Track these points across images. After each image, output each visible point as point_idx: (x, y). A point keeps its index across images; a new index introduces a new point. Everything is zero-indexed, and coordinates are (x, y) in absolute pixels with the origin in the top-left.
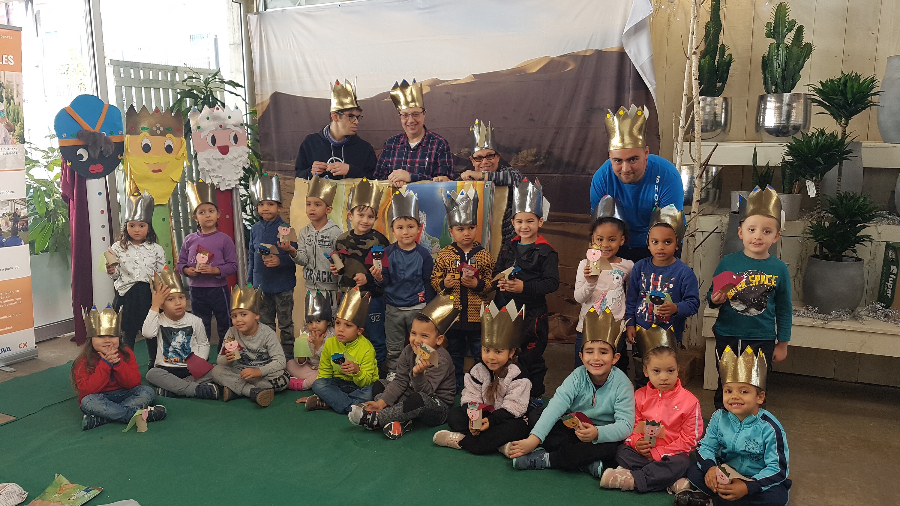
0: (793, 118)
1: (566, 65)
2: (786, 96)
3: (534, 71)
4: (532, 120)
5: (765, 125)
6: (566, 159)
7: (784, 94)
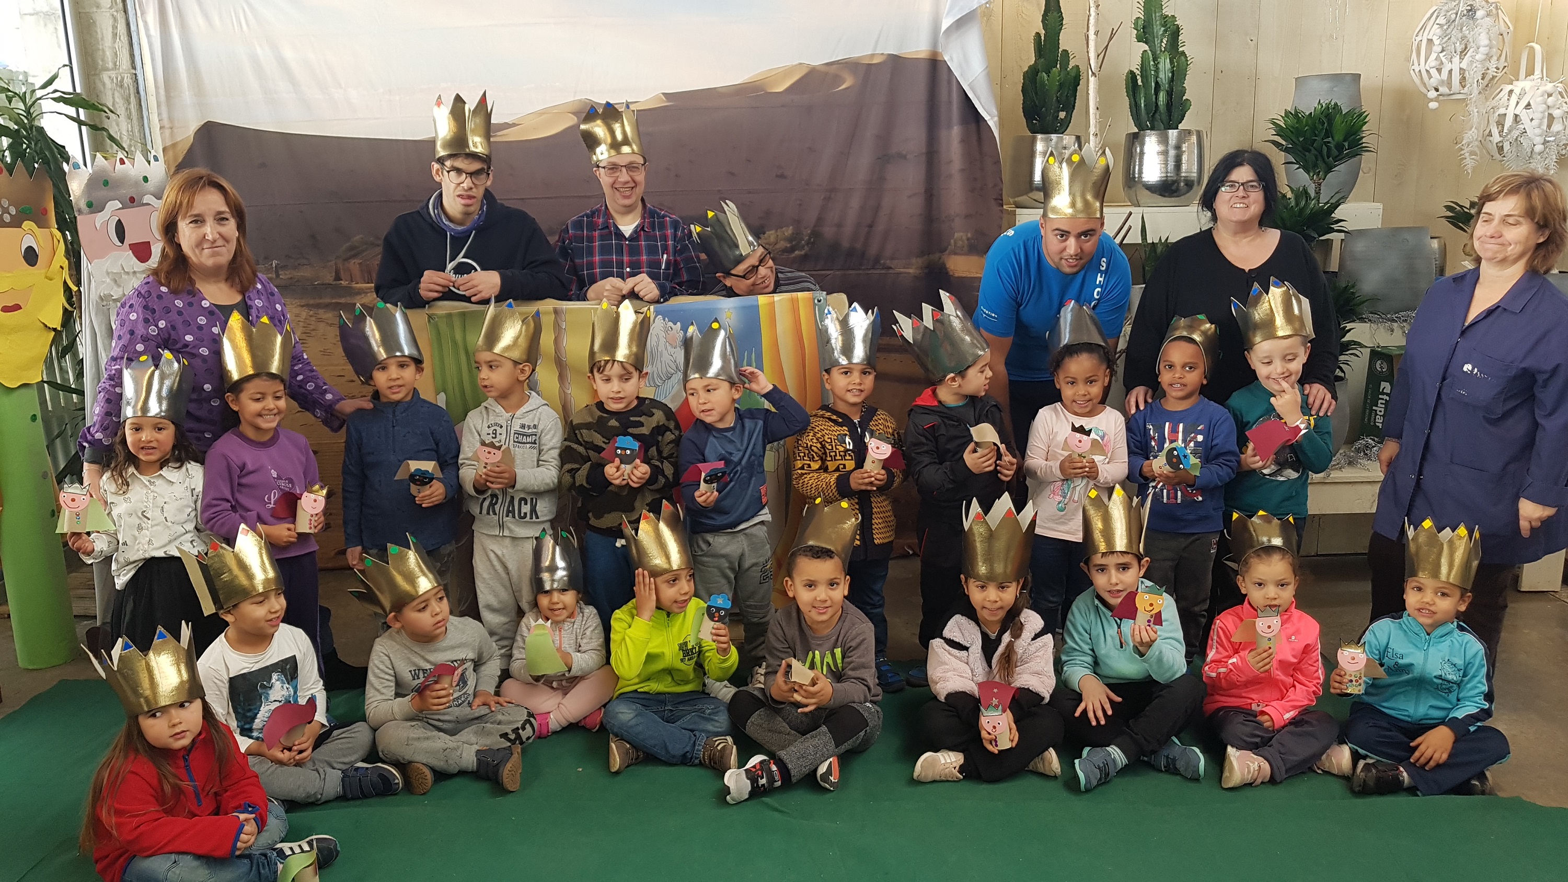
0: (1184, 167)
1: (837, 79)
2: (1173, 134)
3: (780, 89)
4: (782, 176)
5: (1144, 180)
6: (845, 244)
7: (1170, 131)
